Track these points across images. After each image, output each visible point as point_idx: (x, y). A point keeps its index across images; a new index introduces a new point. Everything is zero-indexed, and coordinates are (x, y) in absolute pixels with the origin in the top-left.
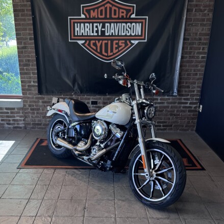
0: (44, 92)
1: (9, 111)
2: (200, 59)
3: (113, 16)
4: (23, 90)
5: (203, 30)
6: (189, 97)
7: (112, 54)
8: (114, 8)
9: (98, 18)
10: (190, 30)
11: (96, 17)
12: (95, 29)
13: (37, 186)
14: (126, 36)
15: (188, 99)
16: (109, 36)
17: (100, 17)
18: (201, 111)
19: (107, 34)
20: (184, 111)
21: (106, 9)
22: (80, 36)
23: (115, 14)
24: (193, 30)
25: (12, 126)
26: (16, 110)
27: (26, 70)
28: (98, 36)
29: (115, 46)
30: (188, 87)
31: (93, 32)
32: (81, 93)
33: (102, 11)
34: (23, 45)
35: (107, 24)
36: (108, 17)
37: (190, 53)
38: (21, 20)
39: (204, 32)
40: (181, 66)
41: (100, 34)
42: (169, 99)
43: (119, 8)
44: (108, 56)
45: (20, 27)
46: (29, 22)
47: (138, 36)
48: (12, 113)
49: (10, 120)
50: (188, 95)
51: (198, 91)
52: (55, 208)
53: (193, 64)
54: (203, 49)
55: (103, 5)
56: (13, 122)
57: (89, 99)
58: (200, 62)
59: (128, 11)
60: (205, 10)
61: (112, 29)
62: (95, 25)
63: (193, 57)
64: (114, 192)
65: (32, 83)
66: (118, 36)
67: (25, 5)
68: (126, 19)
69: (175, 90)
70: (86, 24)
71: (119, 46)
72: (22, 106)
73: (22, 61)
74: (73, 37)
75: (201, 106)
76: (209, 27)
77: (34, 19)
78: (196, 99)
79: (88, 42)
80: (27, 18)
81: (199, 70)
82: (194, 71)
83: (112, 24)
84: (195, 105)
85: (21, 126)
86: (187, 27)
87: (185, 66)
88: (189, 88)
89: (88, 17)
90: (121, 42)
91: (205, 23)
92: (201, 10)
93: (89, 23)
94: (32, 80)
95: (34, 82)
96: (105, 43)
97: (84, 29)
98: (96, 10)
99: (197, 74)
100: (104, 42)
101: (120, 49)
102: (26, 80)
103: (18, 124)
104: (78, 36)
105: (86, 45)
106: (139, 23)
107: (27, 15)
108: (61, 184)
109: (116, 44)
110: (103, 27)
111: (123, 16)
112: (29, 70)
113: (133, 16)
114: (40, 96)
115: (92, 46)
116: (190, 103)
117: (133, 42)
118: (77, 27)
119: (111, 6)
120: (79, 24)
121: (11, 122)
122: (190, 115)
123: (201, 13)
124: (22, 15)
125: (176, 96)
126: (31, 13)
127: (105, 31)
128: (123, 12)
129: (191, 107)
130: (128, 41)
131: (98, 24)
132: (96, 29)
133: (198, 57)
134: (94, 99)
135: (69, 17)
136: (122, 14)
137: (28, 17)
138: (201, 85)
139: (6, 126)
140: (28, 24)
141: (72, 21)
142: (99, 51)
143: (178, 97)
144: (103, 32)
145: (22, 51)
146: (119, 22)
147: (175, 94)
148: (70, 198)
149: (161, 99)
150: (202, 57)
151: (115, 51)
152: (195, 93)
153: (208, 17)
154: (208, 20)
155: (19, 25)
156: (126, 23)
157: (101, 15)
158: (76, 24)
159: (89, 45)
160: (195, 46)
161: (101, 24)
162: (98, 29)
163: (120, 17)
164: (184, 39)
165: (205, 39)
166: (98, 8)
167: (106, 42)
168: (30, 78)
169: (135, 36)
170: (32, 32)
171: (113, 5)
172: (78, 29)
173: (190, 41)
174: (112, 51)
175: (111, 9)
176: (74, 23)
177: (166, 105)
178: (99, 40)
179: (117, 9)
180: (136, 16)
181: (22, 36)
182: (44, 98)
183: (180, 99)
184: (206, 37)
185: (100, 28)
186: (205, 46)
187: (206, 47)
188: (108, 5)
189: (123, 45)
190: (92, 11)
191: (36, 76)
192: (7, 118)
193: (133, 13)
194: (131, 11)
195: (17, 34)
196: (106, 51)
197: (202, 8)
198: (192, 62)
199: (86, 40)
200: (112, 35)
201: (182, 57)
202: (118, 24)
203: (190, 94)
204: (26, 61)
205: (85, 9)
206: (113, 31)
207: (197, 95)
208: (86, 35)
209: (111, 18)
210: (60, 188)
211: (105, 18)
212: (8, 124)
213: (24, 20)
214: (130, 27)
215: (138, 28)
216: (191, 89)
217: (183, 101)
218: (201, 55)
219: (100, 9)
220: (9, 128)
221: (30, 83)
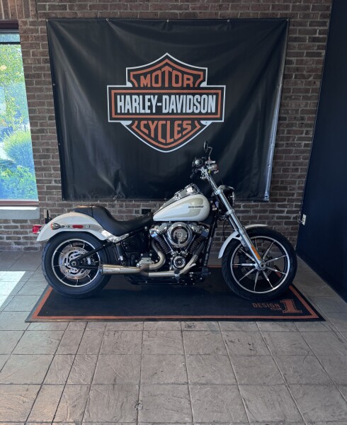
0: (71, 196)
1: (18, 225)
2: (302, 148)
3: (174, 85)
4: (39, 193)
5: (306, 105)
6: (286, 203)
7: (172, 140)
8: (175, 73)
9: (152, 88)
10: (288, 106)
11: (149, 86)
12: (147, 104)
13: (56, 356)
14: (193, 113)
15: (284, 206)
16: (168, 114)
17: (154, 85)
18: (304, 223)
19: (164, 111)
20: (279, 224)
21: (163, 73)
22: (124, 114)
23: (177, 82)
24: (292, 105)
25: (23, 247)
26: (29, 223)
27: (44, 164)
28: (152, 113)
29: (177, 129)
30: (285, 188)
31: (144, 108)
32: (127, 197)
33: (157, 77)
34: (39, 128)
35: (164, 97)
36: (167, 85)
37: (288, 139)
38: (36, 90)
39: (308, 108)
40: (275, 158)
41: (154, 111)
42: (257, 206)
43: (183, 73)
44: (166, 144)
45: (33, 100)
46: (48, 93)
47: (211, 114)
48: (22, 227)
49: (19, 238)
50: (284, 200)
51: (299, 194)
52: (87, 402)
53: (292, 155)
54: (307, 133)
55: (160, 68)
56: (25, 241)
57: (139, 206)
58: (303, 152)
59: (196, 77)
60: (310, 76)
61: (172, 104)
62: (147, 97)
63: (292, 145)
64: (185, 366)
65: (53, 184)
66: (182, 113)
67: (42, 68)
68: (194, 88)
69: (266, 193)
70: (134, 97)
71: (183, 129)
72: (38, 217)
73: (39, 151)
74: (114, 116)
75: (304, 216)
76: (316, 101)
77: (56, 89)
78: (296, 206)
79: (136, 122)
80: (44, 87)
81: (301, 164)
82: (294, 165)
83: (173, 97)
84: (295, 215)
85: (36, 246)
86: (283, 101)
87: (281, 158)
88: (287, 189)
89: (137, 86)
90: (185, 122)
91: (309, 95)
92: (303, 77)
93: (138, 94)
94: (53, 179)
95: (56, 181)
96: (162, 125)
97: (130, 104)
98: (149, 75)
99: (297, 169)
100: (161, 123)
101: (184, 133)
102: (44, 178)
103: (32, 243)
104: (121, 114)
105: (134, 127)
106: (212, 94)
107: (45, 83)
108: (97, 351)
109: (179, 125)
110: (160, 100)
111: (188, 85)
112: (48, 164)
113: (204, 85)
114: (65, 202)
115: (142, 128)
116: (288, 212)
117: (203, 122)
118: (121, 101)
119: (171, 70)
120: (123, 97)
121: (22, 241)
122: (287, 229)
123: (304, 80)
124: (38, 83)
125: (267, 201)
126: (51, 80)
127: (161, 106)
128: (188, 79)
129: (289, 218)
130: (196, 122)
131: (152, 96)
132: (149, 104)
133: (299, 145)
134: (146, 206)
135: (108, 86)
136: (188, 82)
137: (47, 86)
138: (303, 185)
139: (14, 246)
140: (46, 97)
141: (113, 92)
142: (153, 135)
143: (270, 203)
144: (159, 109)
145: (38, 137)
146: (183, 94)
147: (265, 199)
148: (112, 382)
149: (244, 206)
150: (306, 145)
151: (176, 137)
152: (295, 197)
153: (315, 87)
154: (314, 91)
155: (34, 97)
156: (194, 95)
157: (157, 82)
158: (118, 97)
159: (138, 127)
160: (294, 128)
161: (156, 97)
162: (151, 104)
163: (185, 86)
164: (280, 119)
165: (309, 119)
166: (151, 72)
167: (164, 122)
168: (50, 175)
169: (207, 113)
170: (53, 108)
171: (174, 69)
172: (122, 104)
173: (287, 122)
174: (172, 136)
175: (170, 74)
176: (116, 95)
177: (252, 214)
178: (153, 120)
179: (180, 74)
180: (207, 84)
181: (37, 114)
182: (71, 206)
183: (273, 206)
184: (311, 116)
185: (154, 102)
186: (309, 129)
187: (311, 130)
188: (167, 69)
189: (189, 128)
190: (142, 77)
191: (60, 172)
192: (16, 235)
193: (204, 80)
194: (200, 78)
195: (30, 111)
196: (164, 137)
197: (305, 73)
198: (290, 151)
199: (133, 120)
200: (173, 113)
201: (277, 145)
202: (182, 96)
203: (287, 198)
204: (43, 151)
205: (132, 73)
206: (174, 107)
207: (297, 200)
208: (134, 112)
209: (171, 87)
210: (95, 361)
211: (163, 87)
212: (16, 243)
213: (41, 90)
214: (199, 100)
215: (211, 103)
216: (288, 191)
217: (278, 209)
218: (303, 141)
219: (154, 74)
220: (19, 249)
221: (50, 183)
